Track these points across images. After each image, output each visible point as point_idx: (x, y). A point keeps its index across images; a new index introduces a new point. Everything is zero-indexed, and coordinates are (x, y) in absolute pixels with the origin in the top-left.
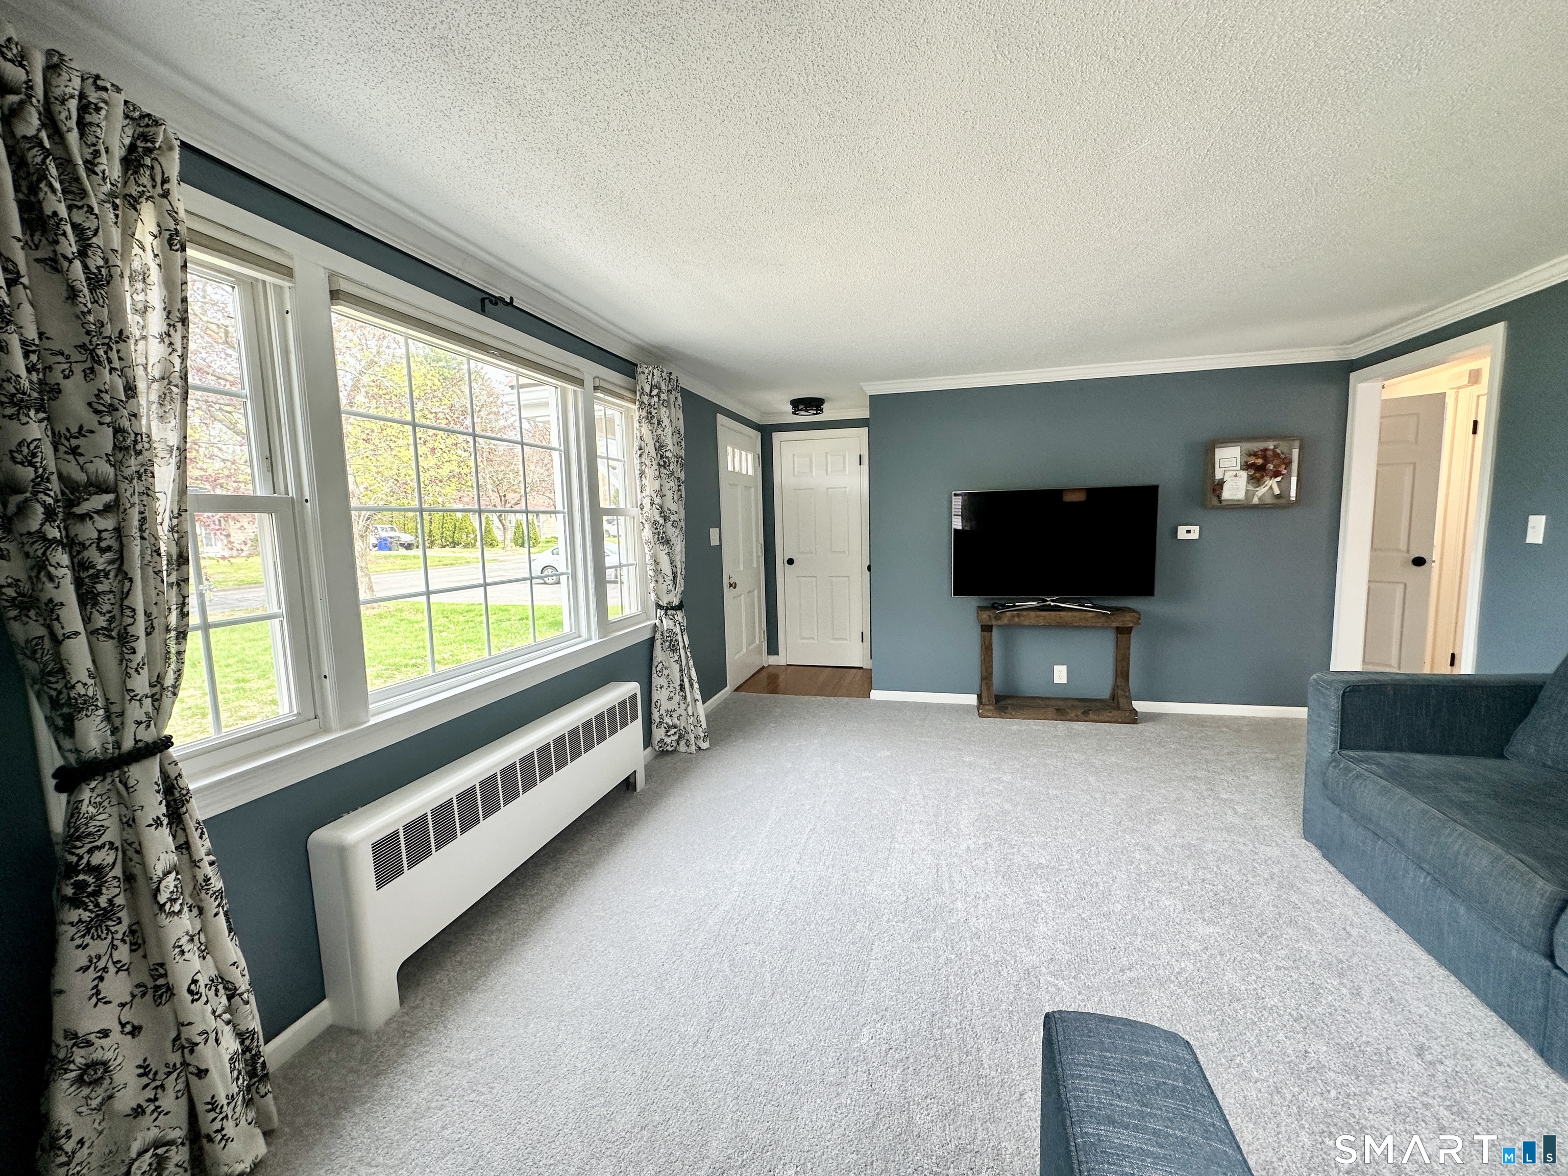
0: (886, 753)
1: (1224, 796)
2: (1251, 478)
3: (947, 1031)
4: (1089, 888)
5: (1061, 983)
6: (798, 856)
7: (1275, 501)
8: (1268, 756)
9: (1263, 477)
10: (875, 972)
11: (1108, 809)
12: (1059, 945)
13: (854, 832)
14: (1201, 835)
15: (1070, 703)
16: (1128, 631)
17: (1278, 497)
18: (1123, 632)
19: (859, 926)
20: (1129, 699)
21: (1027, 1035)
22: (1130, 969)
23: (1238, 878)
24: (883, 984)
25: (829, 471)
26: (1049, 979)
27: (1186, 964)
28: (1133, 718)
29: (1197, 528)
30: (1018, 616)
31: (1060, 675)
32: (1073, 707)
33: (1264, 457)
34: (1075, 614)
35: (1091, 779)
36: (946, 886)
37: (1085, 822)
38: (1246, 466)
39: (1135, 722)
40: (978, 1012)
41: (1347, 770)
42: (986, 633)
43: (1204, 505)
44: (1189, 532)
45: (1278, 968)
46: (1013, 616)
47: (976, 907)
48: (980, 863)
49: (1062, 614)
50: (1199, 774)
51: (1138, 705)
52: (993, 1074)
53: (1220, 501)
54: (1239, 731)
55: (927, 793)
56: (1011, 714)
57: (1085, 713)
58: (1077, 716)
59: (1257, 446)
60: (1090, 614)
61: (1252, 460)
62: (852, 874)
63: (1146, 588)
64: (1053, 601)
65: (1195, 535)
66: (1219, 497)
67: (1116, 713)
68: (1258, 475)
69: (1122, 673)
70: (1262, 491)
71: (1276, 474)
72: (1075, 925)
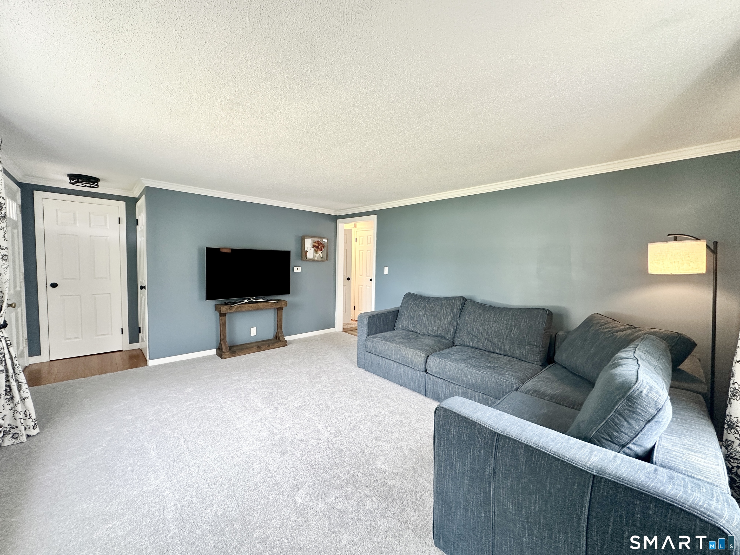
0: (189, 390)
1: (331, 362)
2: (315, 250)
3: (322, 475)
4: (321, 406)
5: (339, 438)
6: (190, 457)
7: (321, 259)
8: (331, 346)
9: (318, 250)
10: (280, 476)
11: (303, 378)
12: (328, 428)
13: (211, 431)
14: (335, 376)
15: (261, 343)
16: (281, 309)
17: (322, 258)
18: (280, 309)
19: (255, 466)
20: (283, 337)
21: (344, 459)
22: (351, 423)
23: (353, 384)
24: (287, 478)
25: (92, 225)
26: (335, 439)
27: (361, 414)
28: (285, 344)
29: (300, 268)
30: (240, 307)
31: (254, 332)
32: (264, 345)
33: (318, 244)
34: (265, 304)
35: (290, 370)
36: (275, 430)
37: (301, 386)
38: (314, 246)
39: (286, 345)
40: (326, 463)
41: (373, 342)
42: (223, 317)
43: (302, 259)
44: (298, 269)
45: (378, 403)
46: (238, 308)
47: (293, 431)
48: (279, 416)
49: (259, 304)
50: (319, 357)
51: (287, 338)
52: (346, 476)
53: (306, 258)
54: (317, 340)
55: (230, 399)
56: (238, 354)
57: (269, 346)
58: (265, 348)
59: (316, 240)
60: (270, 303)
61: (315, 244)
62: (230, 449)
63: (287, 292)
64: (253, 299)
65: (299, 270)
66: (306, 257)
67: (280, 343)
68: (317, 250)
69: (279, 326)
70: (318, 255)
71: (321, 250)
72: (327, 419)
